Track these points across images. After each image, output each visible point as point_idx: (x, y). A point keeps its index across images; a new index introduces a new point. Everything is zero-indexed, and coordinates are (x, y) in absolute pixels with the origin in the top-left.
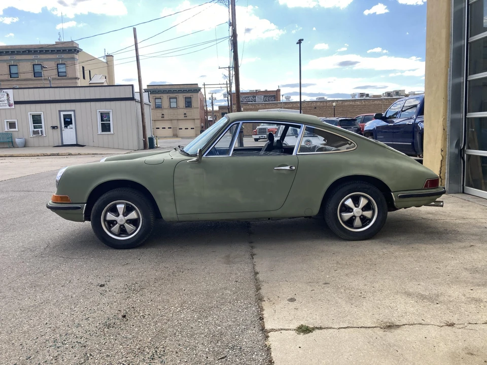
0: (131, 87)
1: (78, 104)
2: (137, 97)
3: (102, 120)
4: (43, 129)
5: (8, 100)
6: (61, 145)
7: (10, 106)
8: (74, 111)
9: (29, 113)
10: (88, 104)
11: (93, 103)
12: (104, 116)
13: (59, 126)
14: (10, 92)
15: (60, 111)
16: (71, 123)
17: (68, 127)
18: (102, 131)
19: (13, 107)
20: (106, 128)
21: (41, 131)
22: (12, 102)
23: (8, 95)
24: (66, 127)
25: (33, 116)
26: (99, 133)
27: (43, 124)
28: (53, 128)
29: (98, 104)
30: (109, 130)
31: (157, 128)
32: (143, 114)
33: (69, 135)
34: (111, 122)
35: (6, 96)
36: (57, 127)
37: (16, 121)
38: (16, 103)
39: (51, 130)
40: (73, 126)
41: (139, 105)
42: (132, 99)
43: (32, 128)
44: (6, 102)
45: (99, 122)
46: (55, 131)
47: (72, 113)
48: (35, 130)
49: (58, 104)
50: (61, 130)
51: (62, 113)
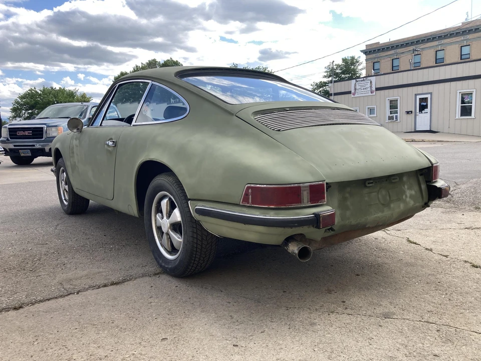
1: (436, 86)
3: (463, 102)
4: (398, 114)
5: (371, 87)
6: (413, 131)
7: (371, 93)
8: (431, 94)
9: (387, 99)
10: (447, 84)
11: (453, 83)
12: (465, 98)
13: (413, 111)
14: (373, 79)
15: (416, 95)
16: (426, 107)
17: (423, 112)
18: (462, 115)
19: (374, 94)
20: (466, 111)
21: (396, 117)
22: (374, 89)
23: (371, 82)
25: (391, 101)
26: (457, 118)
27: (398, 110)
28: (408, 113)
29: (459, 83)
30: (469, 114)
33: (423, 120)
34: (473, 105)
35: (369, 83)
36: (411, 112)
37: (375, 107)
38: (377, 89)
39: (405, 115)
43: (388, 114)
44: (369, 89)
45: (459, 105)
46: (409, 115)
47: (428, 96)
48: (392, 115)
49: (415, 88)
50: (416, 115)
51: (418, 97)
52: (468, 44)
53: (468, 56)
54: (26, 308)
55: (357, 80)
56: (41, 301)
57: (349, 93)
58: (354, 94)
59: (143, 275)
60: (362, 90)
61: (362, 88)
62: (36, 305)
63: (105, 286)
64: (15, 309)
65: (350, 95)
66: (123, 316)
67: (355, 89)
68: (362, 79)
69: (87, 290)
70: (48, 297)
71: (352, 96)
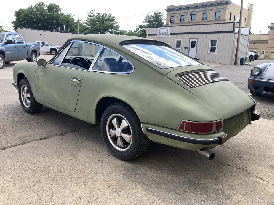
0: (233, 24)
1: (200, 35)
2: (237, 30)
3: (212, 45)
4: (181, 49)
5: (168, 32)
7: (168, 36)
8: (197, 39)
9: (175, 40)
10: (205, 35)
11: (208, 35)
12: (213, 43)
14: (169, 28)
15: (190, 39)
16: (194, 46)
17: (193, 48)
18: (211, 52)
19: (169, 36)
20: (213, 50)
21: (179, 50)
22: (169, 34)
23: (168, 30)
24: (192, 48)
25: (177, 41)
26: (209, 53)
27: (181, 46)
28: (185, 48)
29: (211, 35)
30: (214, 51)
31: (272, 53)
32: (238, 42)
33: (192, 53)
34: (217, 47)
36: (187, 48)
37: (169, 43)
38: (171, 34)
39: (184, 49)
40: (195, 48)
41: (237, 36)
42: (232, 32)
44: (167, 34)
45: (210, 46)
46: (186, 50)
47: (196, 40)
48: (177, 49)
49: (190, 35)
50: (189, 50)
51: (191, 40)
52: (219, 11)
53: (218, 18)
54: (8, 149)
55: (161, 28)
56: (13, 146)
57: (156, 35)
58: (159, 36)
59: (57, 135)
60: (163, 34)
61: (163, 33)
62: (12, 148)
63: (41, 139)
64: (3, 149)
65: (156, 36)
66: (52, 151)
67: (160, 33)
68: (163, 28)
69: (33, 141)
70: (16, 144)
71: (158, 37)
